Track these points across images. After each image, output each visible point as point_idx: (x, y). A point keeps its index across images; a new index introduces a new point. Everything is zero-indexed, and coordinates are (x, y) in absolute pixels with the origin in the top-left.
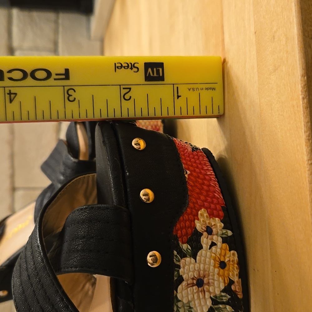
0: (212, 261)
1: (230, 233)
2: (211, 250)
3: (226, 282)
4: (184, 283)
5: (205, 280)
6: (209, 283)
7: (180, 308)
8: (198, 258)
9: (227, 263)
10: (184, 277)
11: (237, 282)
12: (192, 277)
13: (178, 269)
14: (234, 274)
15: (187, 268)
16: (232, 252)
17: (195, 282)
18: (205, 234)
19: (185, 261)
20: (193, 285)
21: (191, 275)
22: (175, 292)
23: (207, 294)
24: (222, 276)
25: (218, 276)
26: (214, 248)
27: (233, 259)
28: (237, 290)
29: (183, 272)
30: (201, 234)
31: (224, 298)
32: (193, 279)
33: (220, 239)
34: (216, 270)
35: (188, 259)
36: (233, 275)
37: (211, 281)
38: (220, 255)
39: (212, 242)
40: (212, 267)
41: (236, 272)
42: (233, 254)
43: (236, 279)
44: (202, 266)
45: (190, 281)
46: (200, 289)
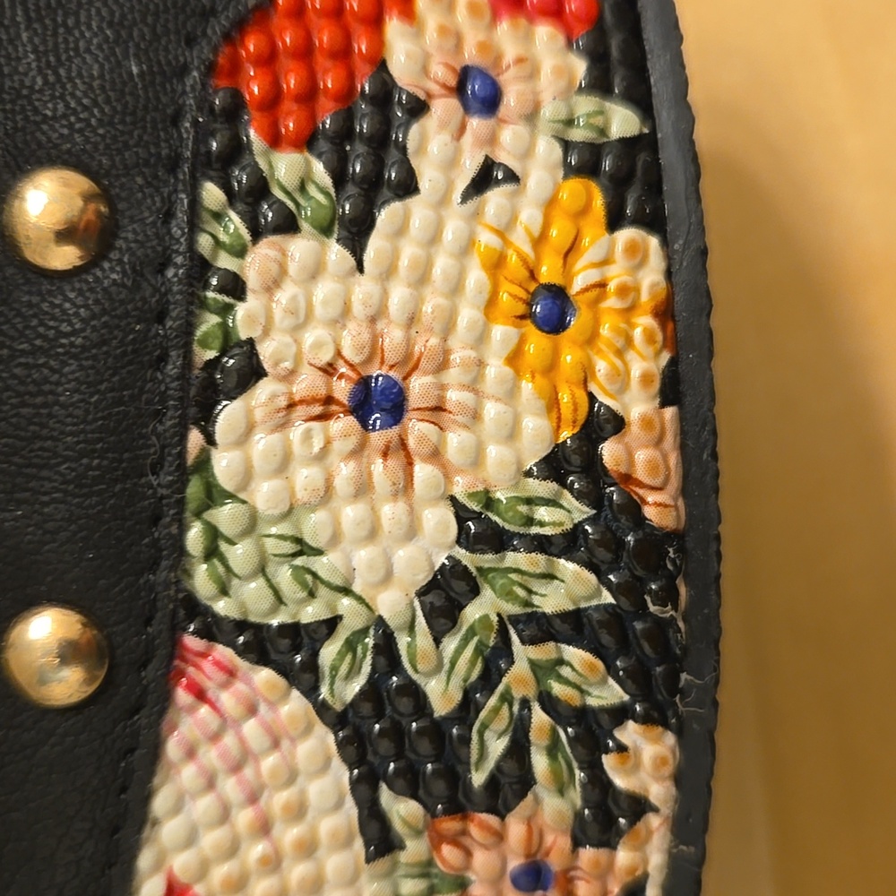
0: (476, 277)
1: (623, 121)
2: (471, 204)
3: (566, 411)
4: (263, 391)
5: (418, 387)
6: (439, 409)
7: (231, 542)
8: (376, 245)
9: (581, 303)
10: (266, 351)
11: (647, 423)
12: (326, 356)
13: (227, 299)
14: (628, 373)
15: (294, 298)
16: (626, 234)
17: (342, 390)
18: (444, 108)
19: (284, 253)
20: (326, 408)
21: (318, 345)
22: (195, 438)
23: (423, 472)
24: (538, 377)
25: (508, 371)
26: (495, 198)
27: (626, 279)
28: (641, 473)
29: (262, 320)
30: (418, 108)
31: (542, 513)
32: (329, 370)
33: (547, 150)
34: (502, 333)
35: (300, 247)
36: (621, 379)
37: (454, 396)
38: (539, 241)
39: (487, 157)
40: (468, 315)
41: (645, 362)
42: (633, 249)
43: (638, 406)
44: (399, 295)
45: (308, 383)
46: (378, 438)
